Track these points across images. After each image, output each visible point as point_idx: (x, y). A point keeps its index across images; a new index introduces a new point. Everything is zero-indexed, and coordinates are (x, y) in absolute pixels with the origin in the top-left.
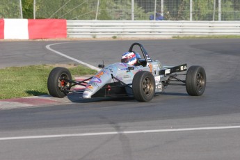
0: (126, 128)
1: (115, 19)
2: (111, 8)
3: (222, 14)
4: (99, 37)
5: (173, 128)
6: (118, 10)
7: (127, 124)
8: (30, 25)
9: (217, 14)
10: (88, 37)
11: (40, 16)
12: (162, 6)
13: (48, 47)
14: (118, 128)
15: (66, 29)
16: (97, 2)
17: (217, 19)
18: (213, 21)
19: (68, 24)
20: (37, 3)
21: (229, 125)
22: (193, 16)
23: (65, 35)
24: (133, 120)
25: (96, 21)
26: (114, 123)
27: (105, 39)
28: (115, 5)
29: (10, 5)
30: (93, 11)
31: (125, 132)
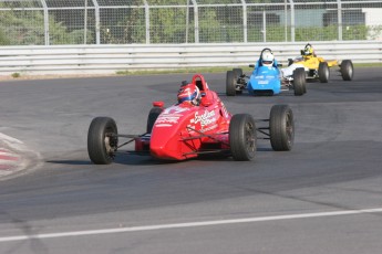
0: (42, 229)
1: (16, 44)
2: (8, 24)
3: (201, 32)
5: (124, 226)
6: (20, 27)
7: (44, 222)
9: (191, 31)
12: (98, 19)
14: (27, 230)
17: (192, 40)
18: (186, 44)
21: (219, 219)
22: (152, 35)
24: (53, 216)
26: (20, 222)
28: (15, 19)
31: (41, 236)
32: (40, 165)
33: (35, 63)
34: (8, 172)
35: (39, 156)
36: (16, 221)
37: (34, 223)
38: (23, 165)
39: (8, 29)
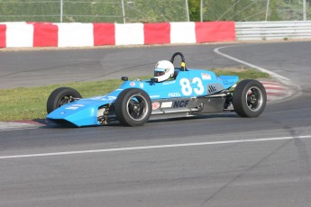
0: (301, 133)
1: (286, 20)
2: (281, 8)
4: (270, 39)
6: (288, 10)
7: (303, 128)
8: (197, 28)
10: (258, 39)
11: (207, 18)
13: (216, 50)
14: (293, 133)
15: (234, 31)
16: (266, 2)
19: (236, 26)
20: (205, 6)
23: (233, 37)
25: (265, 22)
26: (288, 128)
27: (276, 41)
28: (286, 5)
29: (176, 9)
30: (262, 12)
31: (301, 137)
32: (300, 94)
33: (297, 31)
34: (281, 98)
35: (300, 88)
36: (285, 128)
37: (297, 129)
38: (290, 93)
39: (281, 11)
